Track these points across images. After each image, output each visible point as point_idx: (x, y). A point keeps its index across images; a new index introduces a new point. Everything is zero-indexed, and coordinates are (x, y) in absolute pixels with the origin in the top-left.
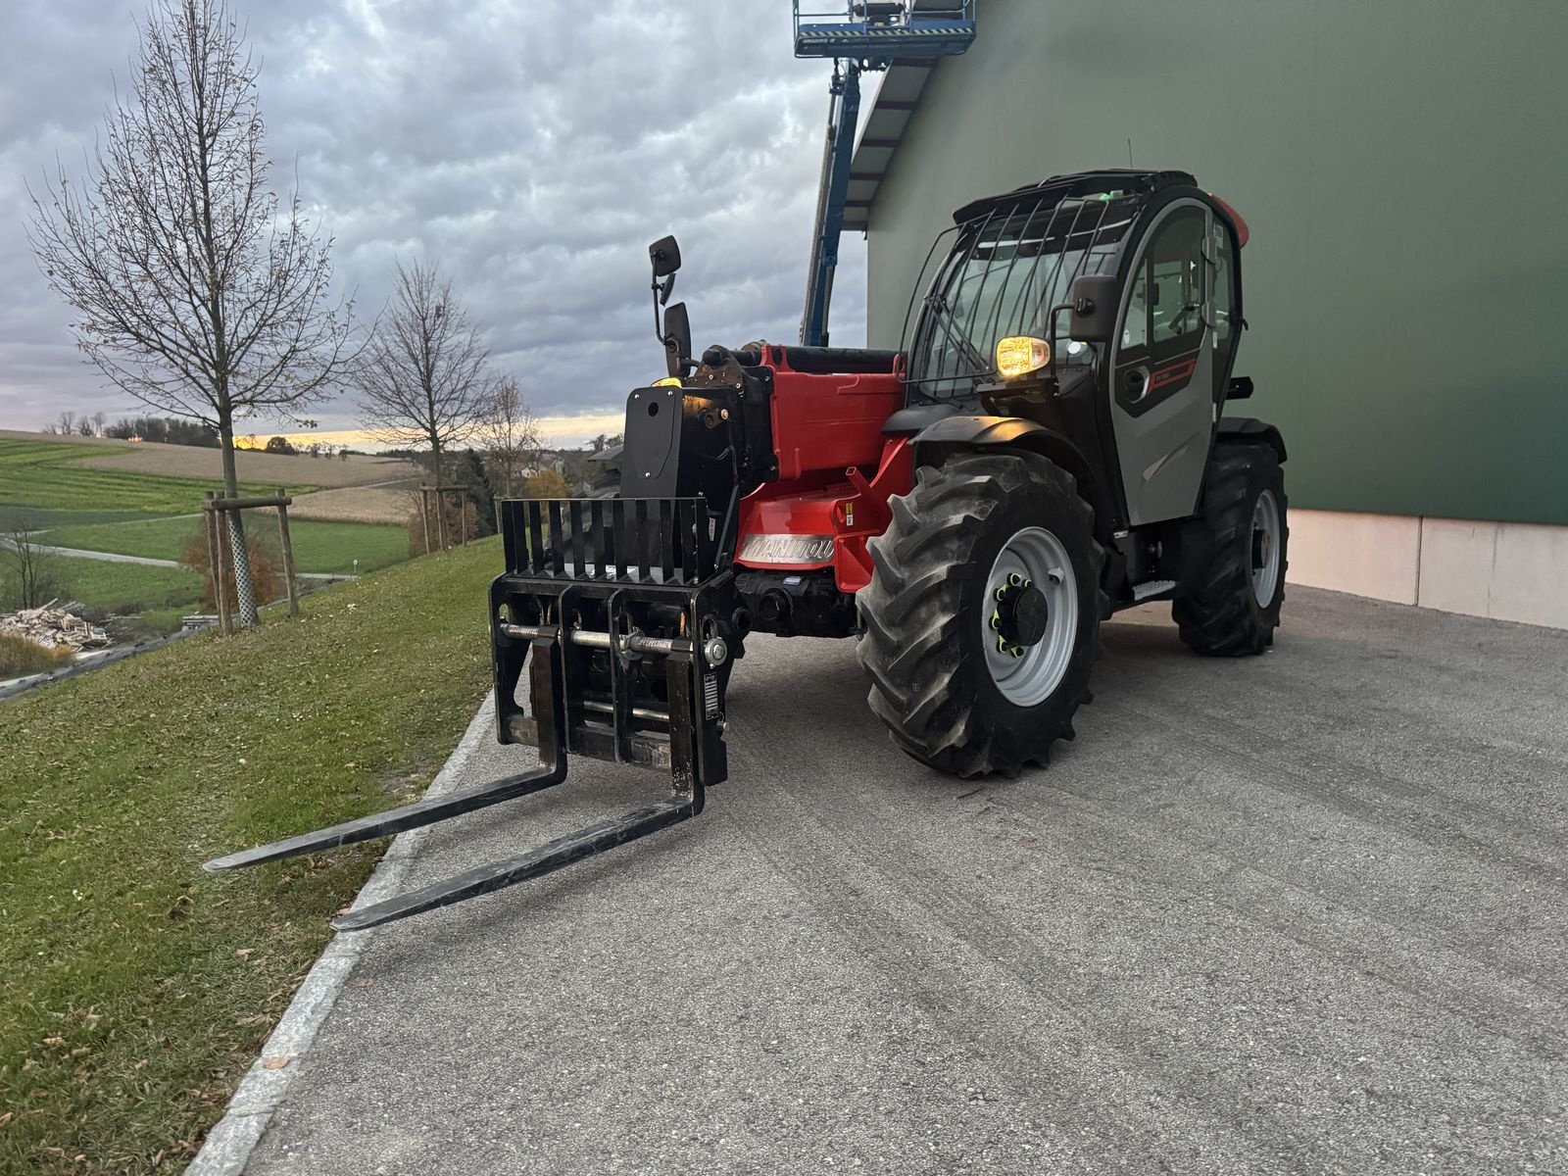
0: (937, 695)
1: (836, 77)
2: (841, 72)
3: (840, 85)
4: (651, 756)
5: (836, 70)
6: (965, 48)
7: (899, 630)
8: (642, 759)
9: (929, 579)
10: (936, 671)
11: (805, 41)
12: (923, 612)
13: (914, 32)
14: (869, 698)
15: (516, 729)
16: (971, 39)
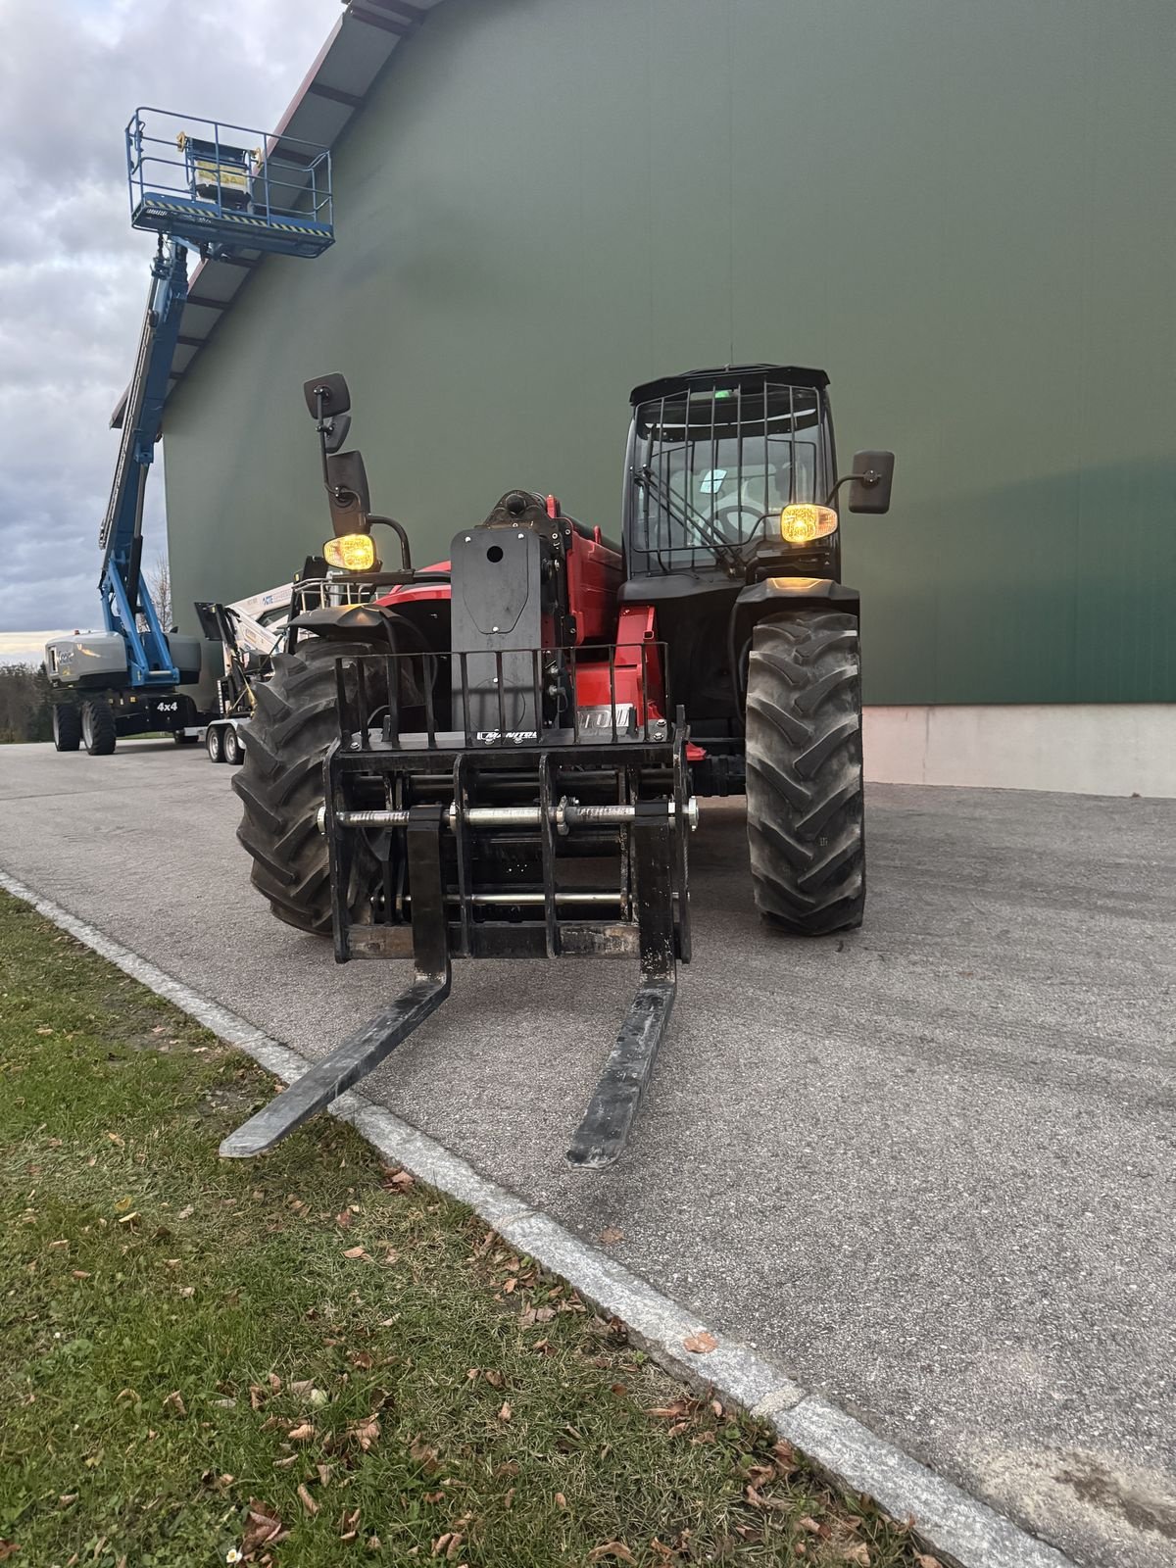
0: (849, 846)
1: (159, 260)
2: (166, 254)
3: (164, 268)
4: (593, 943)
5: (160, 251)
6: (319, 253)
7: (810, 784)
8: (579, 948)
9: (843, 729)
10: (845, 822)
11: (150, 211)
12: (835, 764)
13: (271, 225)
14: (752, 861)
15: (356, 941)
16: (328, 243)
